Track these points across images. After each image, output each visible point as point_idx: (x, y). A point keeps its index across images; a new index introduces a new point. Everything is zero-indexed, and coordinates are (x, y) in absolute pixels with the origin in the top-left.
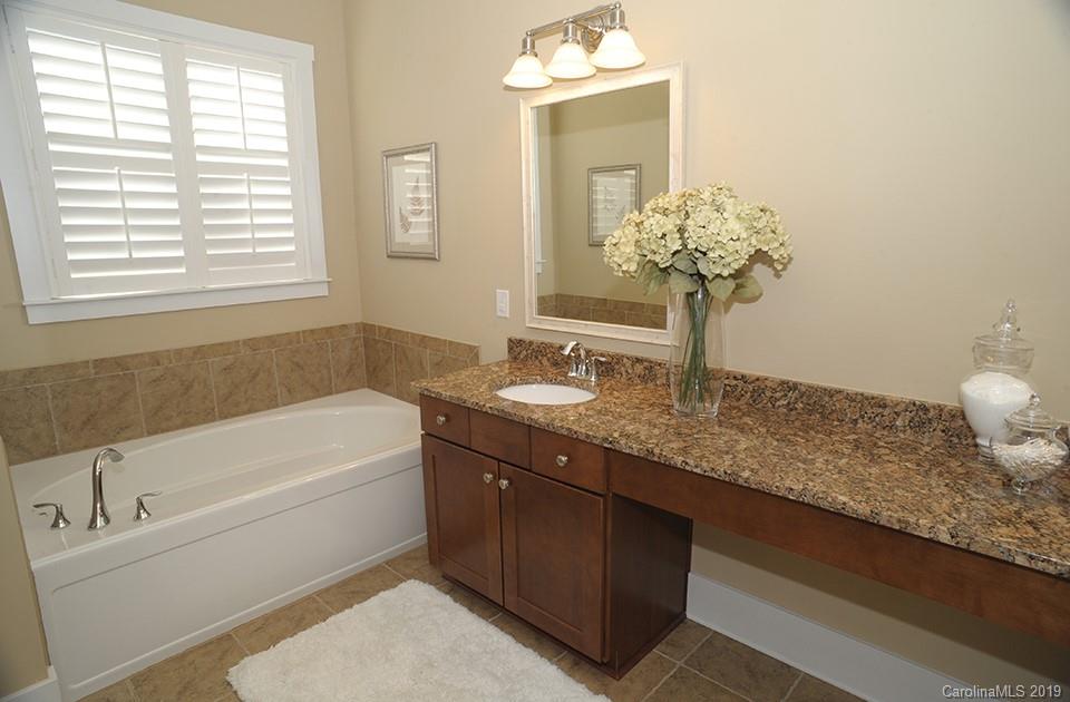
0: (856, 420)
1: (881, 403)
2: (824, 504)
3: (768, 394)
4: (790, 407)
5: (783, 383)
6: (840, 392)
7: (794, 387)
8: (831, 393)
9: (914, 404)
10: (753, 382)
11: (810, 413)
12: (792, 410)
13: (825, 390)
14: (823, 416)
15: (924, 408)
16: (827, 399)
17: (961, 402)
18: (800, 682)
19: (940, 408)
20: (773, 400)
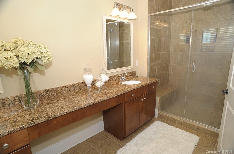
0: (64, 92)
1: (67, 87)
2: (91, 104)
3: (42, 95)
4: (48, 96)
5: (45, 90)
6: (59, 87)
7: (49, 90)
8: (57, 88)
9: (73, 84)
10: (36, 93)
11: (53, 95)
12: (49, 96)
13: (56, 88)
14: (57, 94)
15: (75, 85)
16: (57, 90)
17: (84, 81)
18: (68, 152)
19: (77, 84)
20: (44, 96)
